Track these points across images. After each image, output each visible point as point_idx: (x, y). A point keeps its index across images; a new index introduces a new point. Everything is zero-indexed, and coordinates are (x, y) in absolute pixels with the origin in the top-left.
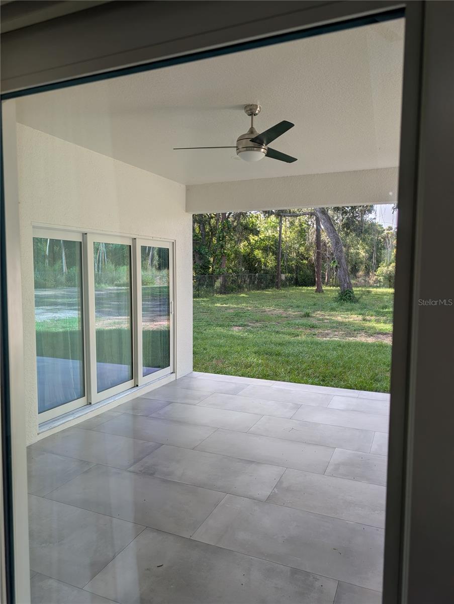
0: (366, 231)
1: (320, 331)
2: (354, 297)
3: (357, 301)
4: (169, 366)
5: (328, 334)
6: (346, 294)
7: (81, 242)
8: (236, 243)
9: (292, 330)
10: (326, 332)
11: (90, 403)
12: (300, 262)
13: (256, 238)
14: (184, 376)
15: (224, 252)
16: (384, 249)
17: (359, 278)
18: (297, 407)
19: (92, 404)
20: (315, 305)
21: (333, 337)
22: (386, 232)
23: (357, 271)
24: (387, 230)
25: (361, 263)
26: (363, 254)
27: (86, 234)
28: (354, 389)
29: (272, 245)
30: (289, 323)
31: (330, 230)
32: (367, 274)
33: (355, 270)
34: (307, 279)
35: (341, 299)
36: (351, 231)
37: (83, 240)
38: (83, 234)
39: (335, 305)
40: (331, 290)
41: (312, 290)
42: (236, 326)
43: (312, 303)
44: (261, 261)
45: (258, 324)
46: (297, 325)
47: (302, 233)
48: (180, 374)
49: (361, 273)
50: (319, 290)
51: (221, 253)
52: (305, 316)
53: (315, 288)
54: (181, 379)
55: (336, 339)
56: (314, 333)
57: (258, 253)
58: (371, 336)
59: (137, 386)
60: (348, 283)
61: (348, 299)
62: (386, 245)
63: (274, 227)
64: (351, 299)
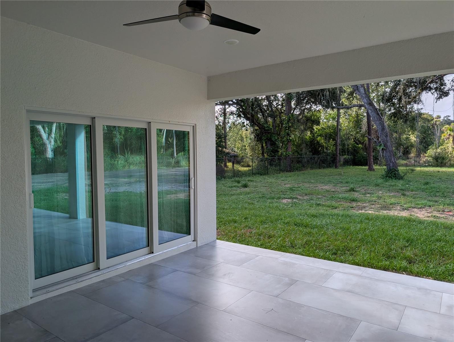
0: (414, 119)
1: (359, 204)
2: (399, 174)
3: (401, 178)
4: (190, 235)
5: (365, 207)
6: (392, 172)
7: (90, 125)
8: (303, 131)
9: (334, 203)
10: (364, 205)
11: (99, 269)
12: (356, 146)
13: (319, 127)
14: (206, 244)
15: (289, 139)
16: (434, 135)
17: (411, 159)
18: (293, 282)
19: (100, 269)
20: (362, 181)
21: (368, 210)
22: (434, 120)
23: (410, 153)
24: (436, 118)
25: (412, 146)
26: (413, 138)
27: (95, 118)
28: (361, 266)
29: (332, 132)
30: (333, 197)
31: (377, 118)
32: (418, 155)
33: (406, 153)
34: (363, 160)
35: (386, 177)
36: (398, 119)
37: (92, 123)
38: (92, 118)
39: (380, 181)
40: (380, 169)
41: (365, 169)
42: (286, 198)
43: (360, 180)
44: (323, 146)
45: (305, 198)
46: (340, 199)
47: (358, 122)
48: (201, 242)
49: (412, 155)
50: (371, 169)
51: (287, 139)
52: (350, 191)
53: (367, 167)
54: (201, 247)
55: (370, 212)
56: (351, 206)
57: (321, 140)
58: (406, 209)
59: (153, 253)
60: (393, 163)
61: (393, 176)
62: (435, 131)
63: (334, 119)
64: (396, 176)
